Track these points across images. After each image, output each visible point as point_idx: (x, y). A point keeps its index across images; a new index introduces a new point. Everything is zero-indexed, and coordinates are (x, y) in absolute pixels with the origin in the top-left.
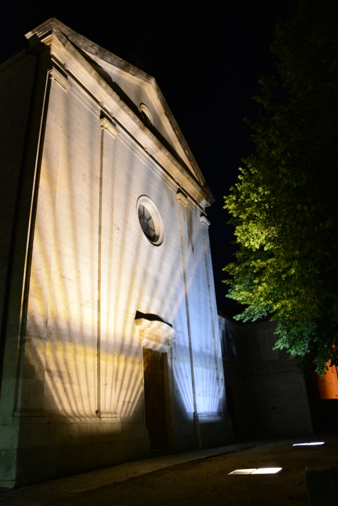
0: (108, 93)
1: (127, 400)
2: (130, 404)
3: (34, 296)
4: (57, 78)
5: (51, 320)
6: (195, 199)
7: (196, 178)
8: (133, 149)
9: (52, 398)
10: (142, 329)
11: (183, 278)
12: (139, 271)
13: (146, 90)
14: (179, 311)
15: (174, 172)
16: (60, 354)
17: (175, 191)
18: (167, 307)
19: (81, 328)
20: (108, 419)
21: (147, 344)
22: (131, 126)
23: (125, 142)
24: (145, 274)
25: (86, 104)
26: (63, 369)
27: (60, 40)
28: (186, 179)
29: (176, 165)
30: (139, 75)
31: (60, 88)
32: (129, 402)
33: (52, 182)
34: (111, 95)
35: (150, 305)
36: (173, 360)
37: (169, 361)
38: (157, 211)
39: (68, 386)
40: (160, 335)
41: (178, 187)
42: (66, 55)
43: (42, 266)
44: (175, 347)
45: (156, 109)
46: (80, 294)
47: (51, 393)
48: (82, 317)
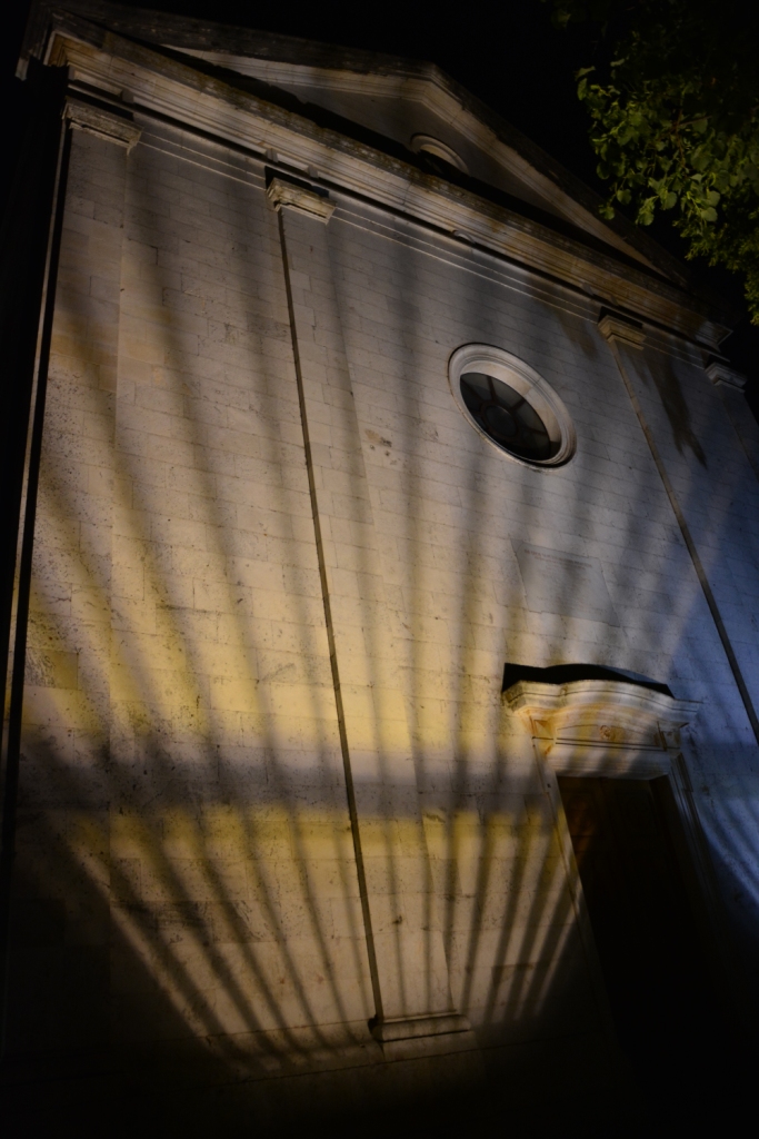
0: (274, 121)
1: (512, 958)
2: (530, 975)
3: (47, 679)
4: (90, 121)
5: (132, 743)
6: (676, 328)
7: (660, 272)
8: (404, 237)
9: (163, 998)
10: (536, 716)
11: (682, 542)
12: (496, 548)
13: (426, 102)
14: (689, 640)
15: (573, 270)
16: (182, 850)
17: (592, 317)
18: (633, 633)
19: (270, 749)
20: (419, 1043)
21: (573, 762)
22: (385, 187)
23: (372, 227)
24: (521, 553)
25: (210, 164)
26: (201, 892)
27: (81, 37)
28: (621, 281)
29: (570, 250)
30: (381, 68)
31: (107, 142)
32: (522, 966)
33: (96, 361)
34: (287, 125)
35: (561, 636)
36: (694, 795)
37: (681, 801)
38: (536, 376)
39: (229, 949)
40: (624, 725)
41: (599, 305)
42: (117, 71)
43: (74, 588)
44: (694, 753)
45: (472, 139)
46: (250, 649)
47: (155, 983)
48: (267, 719)
